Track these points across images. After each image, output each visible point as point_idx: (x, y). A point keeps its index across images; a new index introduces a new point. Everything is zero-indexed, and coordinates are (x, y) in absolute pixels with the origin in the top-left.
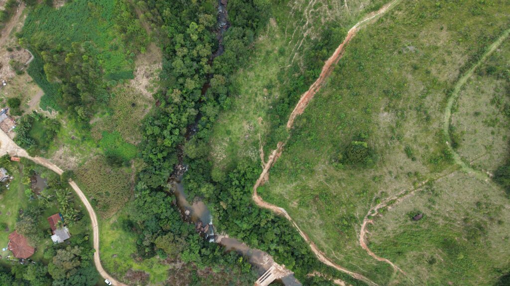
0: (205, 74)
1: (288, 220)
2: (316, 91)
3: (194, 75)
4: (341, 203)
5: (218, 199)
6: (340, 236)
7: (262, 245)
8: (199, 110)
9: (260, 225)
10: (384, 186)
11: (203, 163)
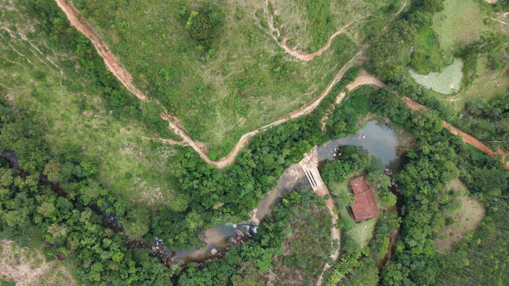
0: (38, 185)
1: (257, 134)
2: (107, 49)
3: (35, 200)
4: (255, 66)
5: (208, 210)
7: (276, 172)
8: (86, 206)
9: (253, 168)
10: (250, 10)
11: (159, 218)
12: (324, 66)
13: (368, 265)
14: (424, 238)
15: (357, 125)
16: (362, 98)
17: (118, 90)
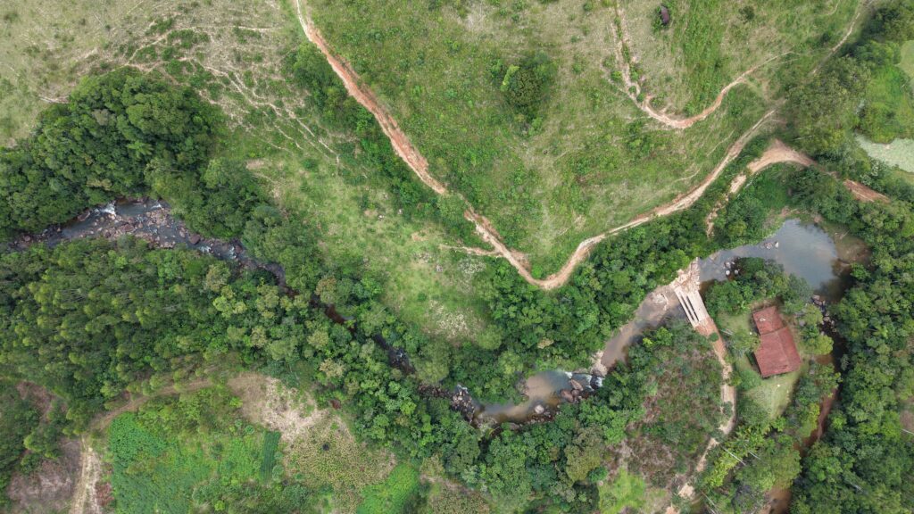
0: (308, 308)
1: (603, 240)
2: (395, 125)
3: (305, 327)
4: (601, 140)
5: (530, 350)
6: (658, 158)
7: (633, 297)
8: (368, 338)
9: (597, 291)
10: (594, 57)
11: (462, 356)
12: (711, 135)
13: (782, 445)
14: (881, 408)
15: (765, 227)
16: (774, 183)
17: (409, 181)
